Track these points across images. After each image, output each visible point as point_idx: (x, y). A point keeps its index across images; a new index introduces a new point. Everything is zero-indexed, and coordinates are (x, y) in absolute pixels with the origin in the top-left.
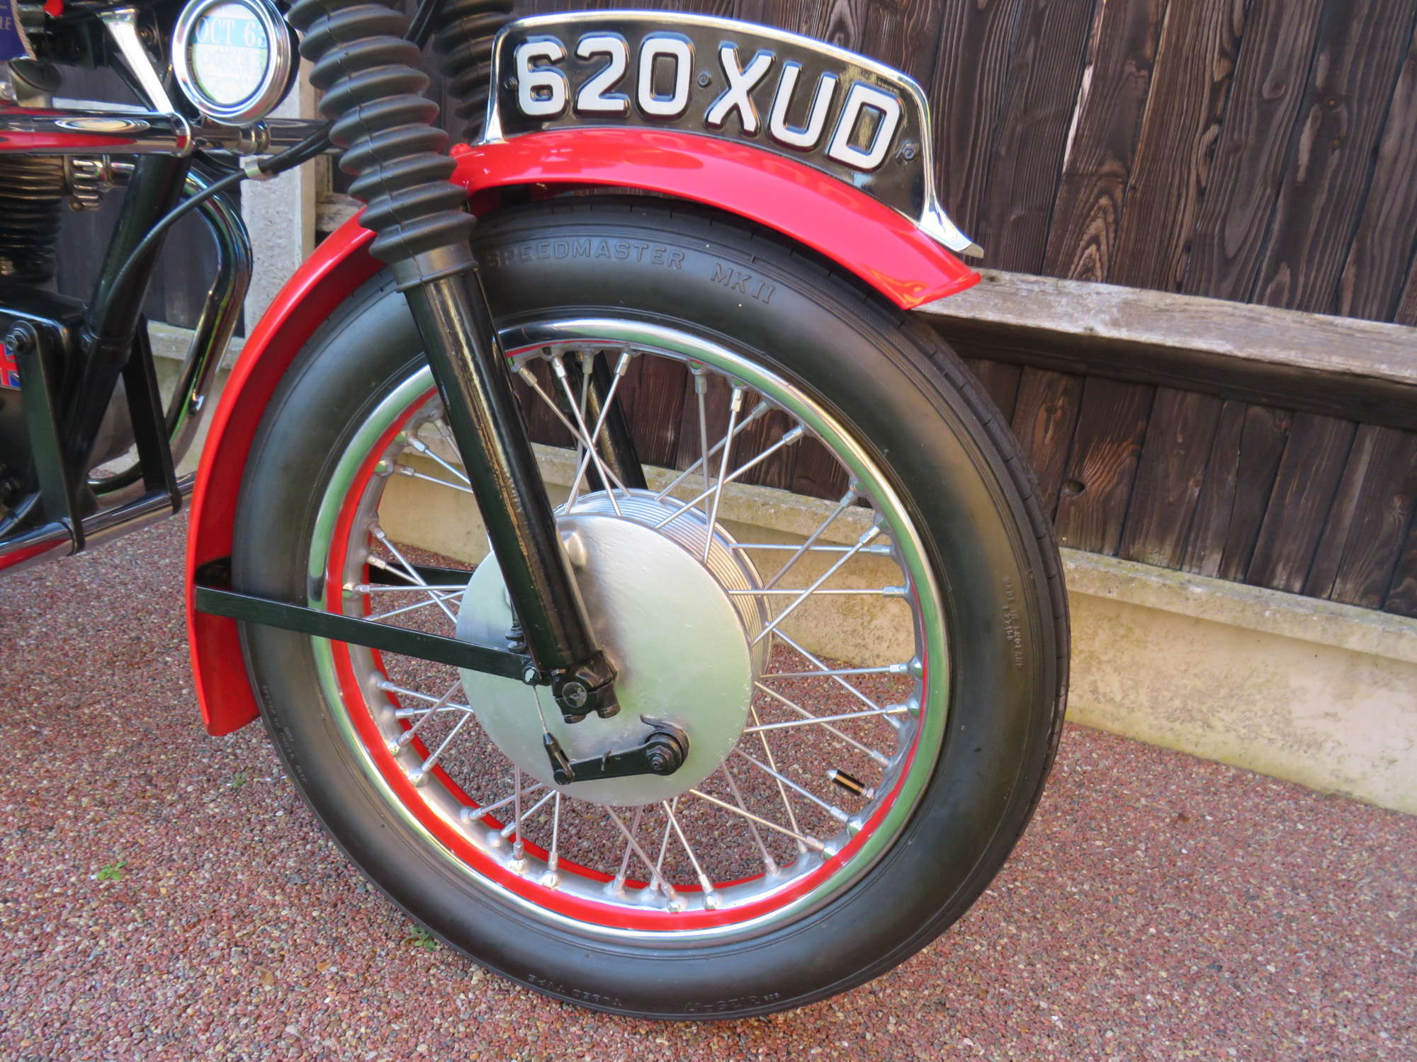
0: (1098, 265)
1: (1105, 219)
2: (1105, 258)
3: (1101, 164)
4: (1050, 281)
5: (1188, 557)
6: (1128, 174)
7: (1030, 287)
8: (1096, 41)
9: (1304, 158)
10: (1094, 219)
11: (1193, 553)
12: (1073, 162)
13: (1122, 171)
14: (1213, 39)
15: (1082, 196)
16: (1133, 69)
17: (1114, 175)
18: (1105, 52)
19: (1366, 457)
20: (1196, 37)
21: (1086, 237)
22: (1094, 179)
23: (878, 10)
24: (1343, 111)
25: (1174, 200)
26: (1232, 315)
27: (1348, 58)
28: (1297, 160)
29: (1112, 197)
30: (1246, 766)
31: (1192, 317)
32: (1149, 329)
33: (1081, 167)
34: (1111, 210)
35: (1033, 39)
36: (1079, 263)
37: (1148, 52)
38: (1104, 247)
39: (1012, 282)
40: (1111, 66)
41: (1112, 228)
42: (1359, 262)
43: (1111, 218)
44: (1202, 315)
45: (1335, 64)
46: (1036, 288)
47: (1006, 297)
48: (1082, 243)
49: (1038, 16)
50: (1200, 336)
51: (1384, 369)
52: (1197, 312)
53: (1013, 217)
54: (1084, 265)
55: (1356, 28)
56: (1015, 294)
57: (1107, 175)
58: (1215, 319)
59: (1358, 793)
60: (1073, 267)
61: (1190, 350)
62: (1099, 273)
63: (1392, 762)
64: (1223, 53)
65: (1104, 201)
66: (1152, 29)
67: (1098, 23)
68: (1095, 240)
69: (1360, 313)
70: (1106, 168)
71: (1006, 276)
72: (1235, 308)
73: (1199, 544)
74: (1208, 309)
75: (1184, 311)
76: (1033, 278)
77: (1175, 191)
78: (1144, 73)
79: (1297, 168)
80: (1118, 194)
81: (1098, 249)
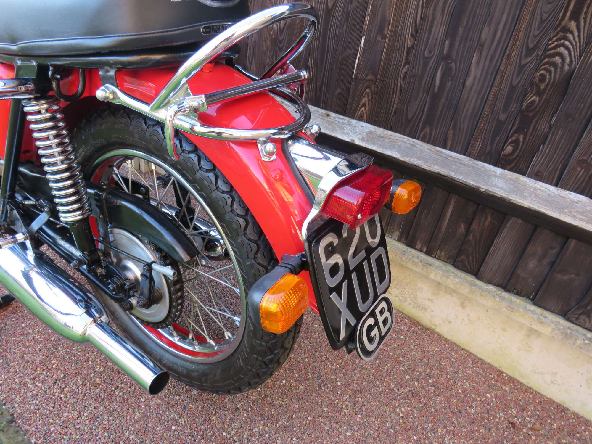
0: (365, 115)
1: (368, 97)
2: (368, 113)
3: (367, 76)
4: (347, 119)
5: (388, 231)
6: (376, 81)
7: (339, 120)
8: (366, 26)
9: (438, 83)
10: (364, 97)
11: (390, 230)
12: (357, 73)
13: (375, 79)
14: (409, 29)
15: (360, 87)
16: (380, 39)
17: (371, 80)
18: (369, 31)
19: (451, 207)
20: (403, 27)
21: (361, 104)
22: (365, 81)
24: (453, 65)
25: (391, 93)
26: (406, 143)
27: (457, 43)
28: (435, 84)
29: (371, 90)
30: (401, 310)
31: (391, 141)
32: (373, 144)
33: (360, 76)
34: (370, 94)
35: (346, 23)
36: (358, 114)
37: (386, 32)
38: (367, 108)
39: (334, 118)
40: (372, 37)
41: (370, 102)
42: (454, 128)
43: (370, 98)
44: (395, 140)
45: (451, 45)
46: (341, 121)
47: (330, 123)
48: (360, 106)
49: (348, 13)
50: (390, 149)
51: (453, 174)
52: (394, 139)
53: (337, 92)
54: (360, 114)
55: (461, 30)
56: (333, 122)
57: (369, 80)
58: (399, 143)
59: (437, 330)
60: (356, 115)
61: (385, 155)
62: (365, 118)
63: (450, 322)
64: (412, 36)
65: (368, 90)
66: (387, 23)
67: (367, 19)
68: (364, 105)
69: (454, 149)
70: (369, 77)
71: (333, 115)
72: (408, 140)
73: (392, 227)
74: (398, 139)
75: (390, 138)
76: (342, 117)
77: (392, 91)
78: (384, 40)
79: (435, 87)
80: (373, 88)
81: (365, 109)
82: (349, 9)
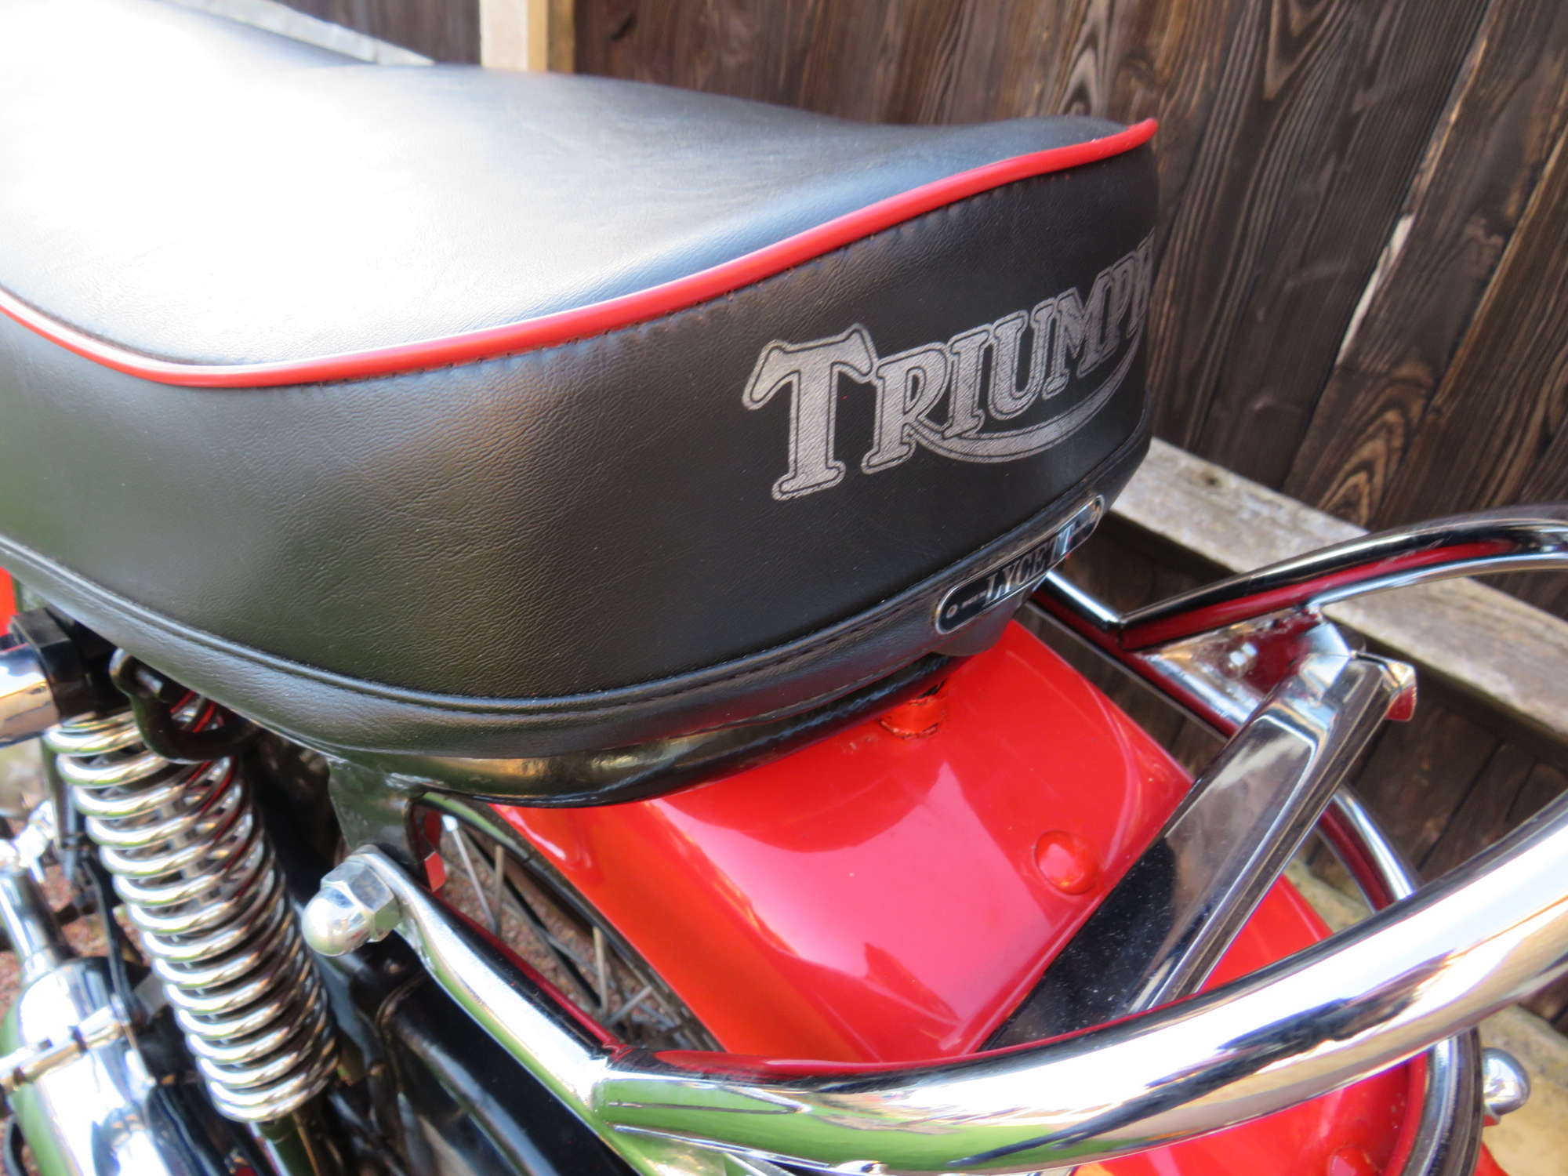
0: (1365, 502)
1: (1388, 441)
2: (1377, 495)
3: (1397, 363)
4: (1288, 506)
6: (1435, 389)
7: (1257, 507)
8: (1424, 180)
10: (1371, 438)
12: (1355, 352)
13: (1430, 381)
15: (1361, 401)
16: (1480, 233)
17: (1413, 383)
18: (1437, 200)
21: (1355, 460)
22: (1383, 382)
23: (1129, 78)
25: (1497, 443)
26: (1539, 638)
29: (1404, 412)
31: (1472, 623)
32: (1398, 622)
33: (1365, 362)
34: (1400, 431)
35: (1333, 159)
36: (1338, 492)
37: (1511, 210)
38: (1378, 479)
39: (1237, 494)
40: (1443, 223)
41: (1395, 458)
43: (1397, 442)
44: (1490, 622)
46: (1265, 511)
47: (1221, 514)
48: (1348, 467)
49: (1349, 123)
50: (1471, 656)
52: (1485, 615)
53: (1259, 405)
54: (1345, 496)
56: (1232, 513)
57: (1404, 381)
58: (1510, 636)
60: (1327, 495)
62: (1364, 511)
65: (1391, 416)
66: (1525, 174)
67: (1434, 152)
68: (1367, 466)
70: (1405, 371)
71: (1231, 481)
72: (1549, 627)
74: (1506, 616)
75: (1465, 608)
76: (1267, 494)
77: (1502, 430)
78: (1497, 240)
80: (1416, 409)
81: (1370, 479)
82: (1357, 107)
